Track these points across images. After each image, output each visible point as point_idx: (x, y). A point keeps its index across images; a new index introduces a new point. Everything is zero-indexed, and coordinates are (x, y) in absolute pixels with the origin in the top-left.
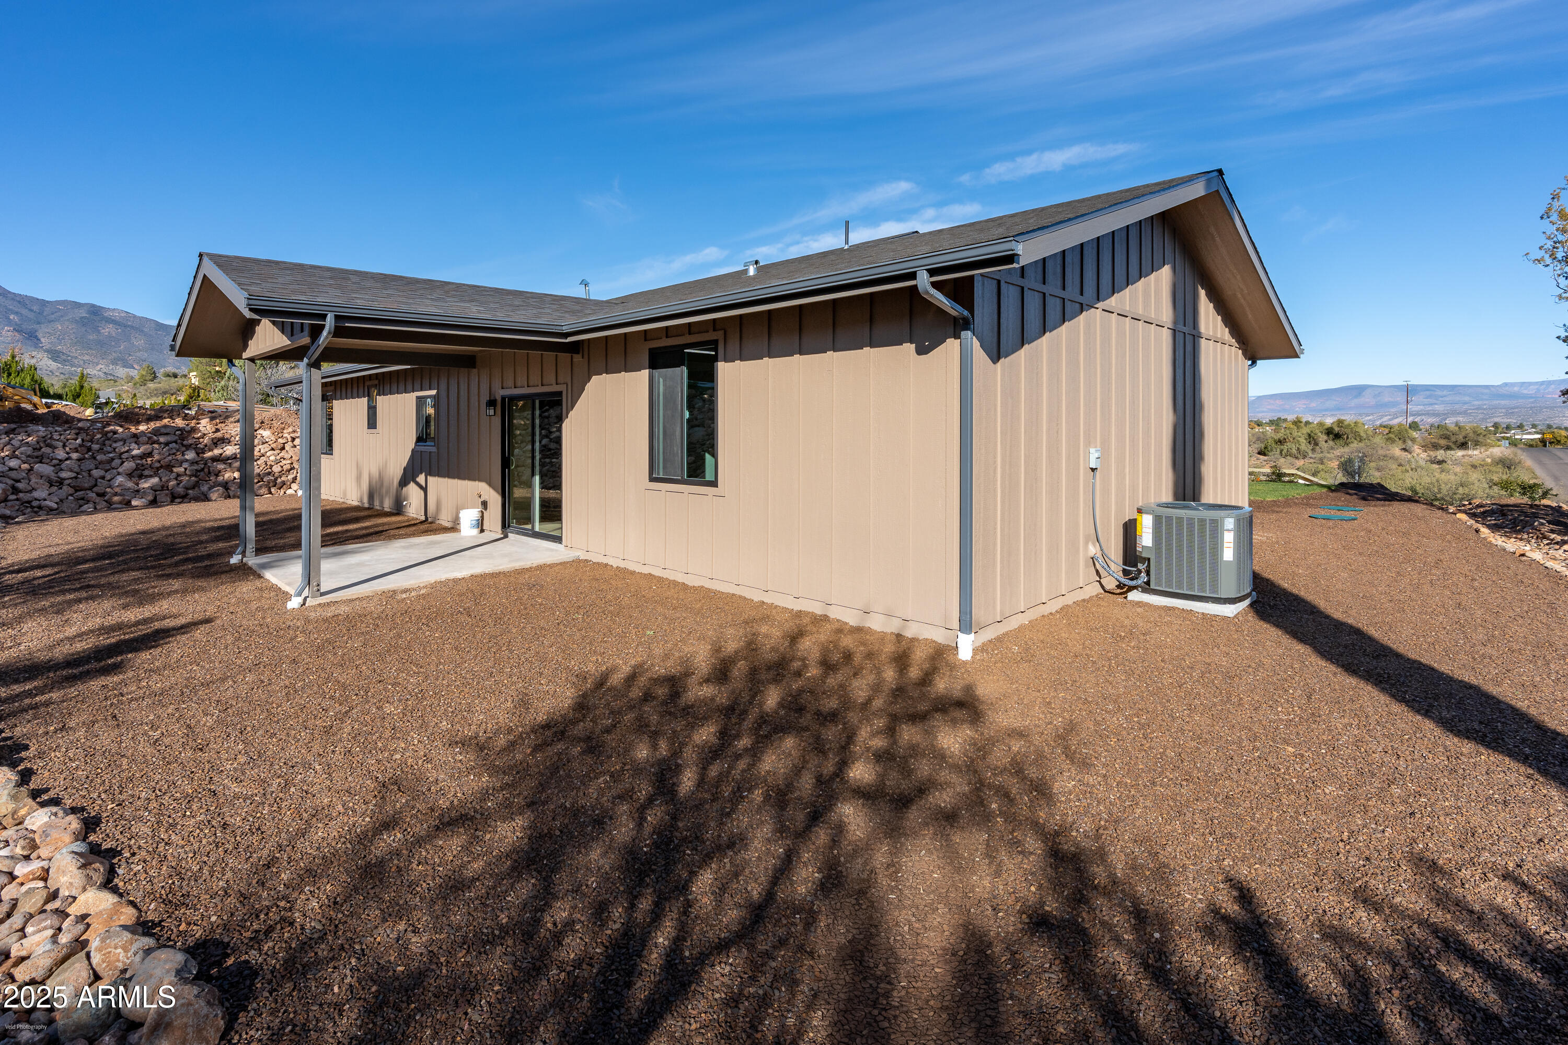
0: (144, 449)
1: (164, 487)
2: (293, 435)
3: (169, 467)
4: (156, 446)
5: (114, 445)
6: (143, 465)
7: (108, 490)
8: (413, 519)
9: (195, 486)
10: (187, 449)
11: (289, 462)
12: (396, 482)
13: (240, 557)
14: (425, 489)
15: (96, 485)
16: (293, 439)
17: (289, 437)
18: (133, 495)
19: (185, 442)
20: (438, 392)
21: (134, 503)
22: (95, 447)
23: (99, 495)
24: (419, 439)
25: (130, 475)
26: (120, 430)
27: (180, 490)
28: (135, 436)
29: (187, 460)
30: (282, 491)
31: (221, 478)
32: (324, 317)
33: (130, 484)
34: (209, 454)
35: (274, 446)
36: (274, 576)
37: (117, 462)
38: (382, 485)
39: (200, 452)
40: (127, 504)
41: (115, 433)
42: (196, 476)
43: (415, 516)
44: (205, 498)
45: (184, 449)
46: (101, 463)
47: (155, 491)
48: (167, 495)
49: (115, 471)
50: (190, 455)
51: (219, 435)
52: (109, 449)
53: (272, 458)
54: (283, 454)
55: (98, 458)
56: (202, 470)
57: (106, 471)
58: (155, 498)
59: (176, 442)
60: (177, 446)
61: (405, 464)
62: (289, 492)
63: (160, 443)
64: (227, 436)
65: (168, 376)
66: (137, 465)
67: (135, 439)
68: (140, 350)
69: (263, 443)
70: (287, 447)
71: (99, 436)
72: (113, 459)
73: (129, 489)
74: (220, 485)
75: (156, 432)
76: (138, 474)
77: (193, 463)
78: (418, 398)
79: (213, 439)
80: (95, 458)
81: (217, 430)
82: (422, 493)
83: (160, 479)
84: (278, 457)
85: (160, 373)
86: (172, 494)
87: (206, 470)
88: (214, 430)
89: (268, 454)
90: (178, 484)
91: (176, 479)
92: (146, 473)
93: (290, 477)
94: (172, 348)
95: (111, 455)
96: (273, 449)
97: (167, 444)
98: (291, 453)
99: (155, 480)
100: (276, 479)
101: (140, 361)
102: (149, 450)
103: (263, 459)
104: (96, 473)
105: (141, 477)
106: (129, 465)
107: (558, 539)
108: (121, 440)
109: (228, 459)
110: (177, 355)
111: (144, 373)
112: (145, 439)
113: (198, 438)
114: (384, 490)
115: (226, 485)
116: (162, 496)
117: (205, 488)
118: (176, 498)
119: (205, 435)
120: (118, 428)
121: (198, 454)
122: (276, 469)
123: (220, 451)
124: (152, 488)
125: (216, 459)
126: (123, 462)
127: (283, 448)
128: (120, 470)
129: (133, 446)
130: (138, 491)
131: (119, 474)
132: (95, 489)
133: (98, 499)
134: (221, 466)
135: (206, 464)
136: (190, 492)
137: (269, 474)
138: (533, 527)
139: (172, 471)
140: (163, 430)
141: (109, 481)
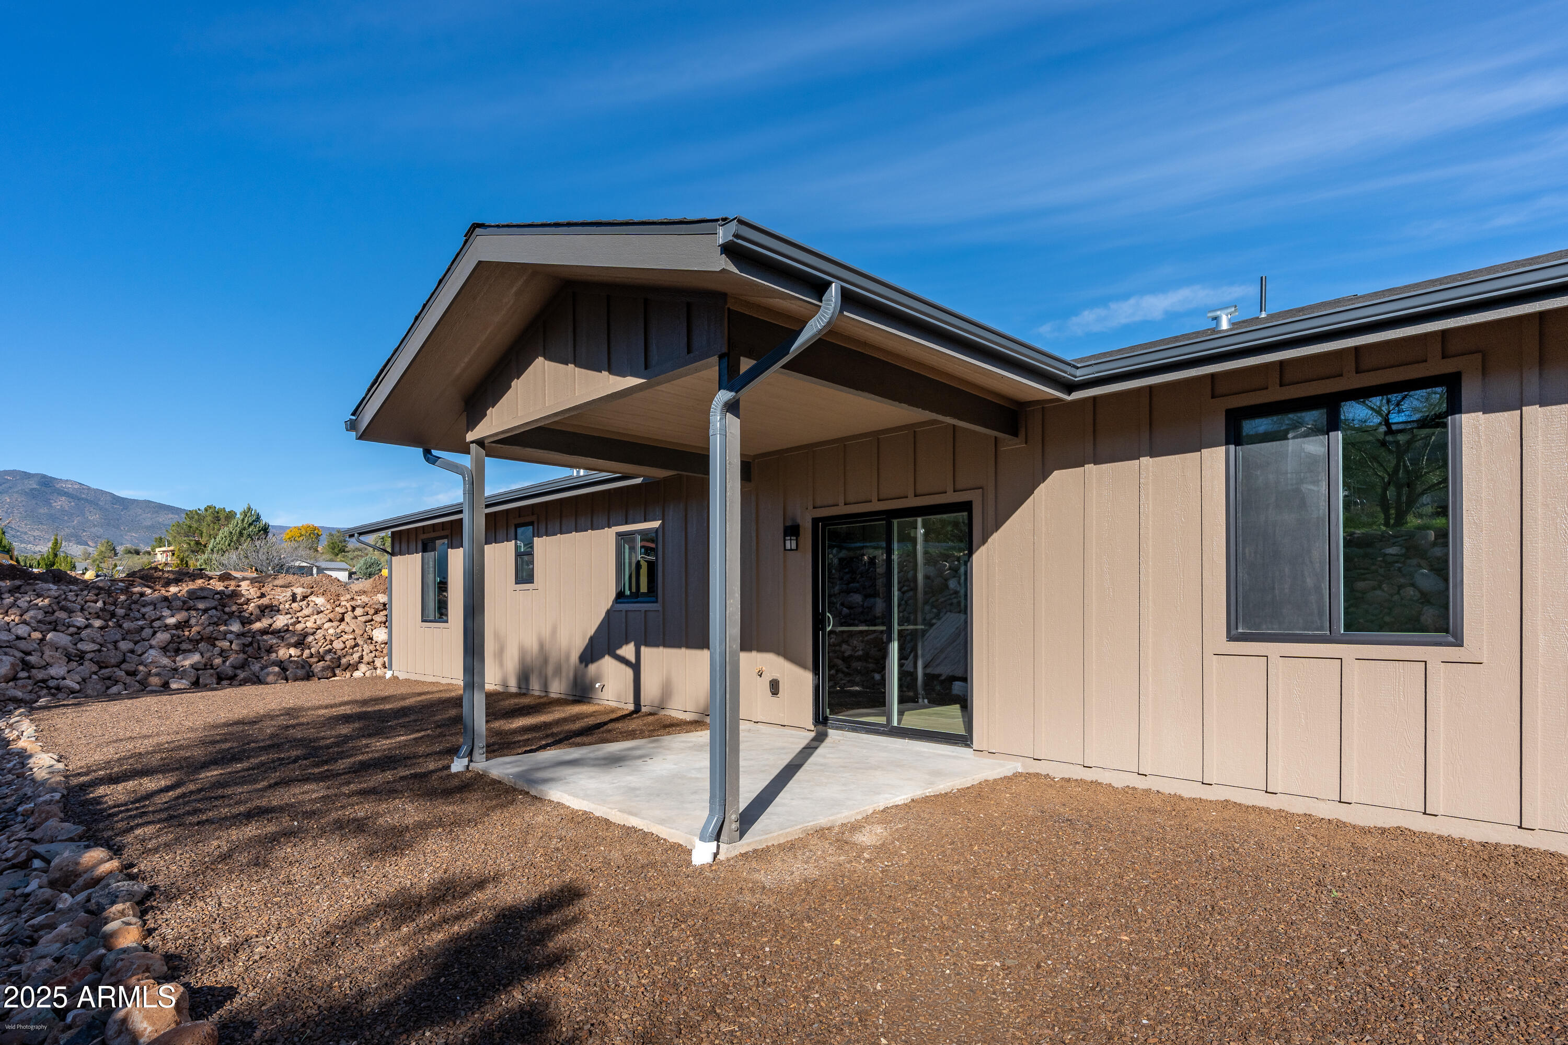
0: (181, 616)
1: (208, 666)
2: (353, 603)
3: (211, 640)
4: (194, 613)
5: (143, 610)
6: (179, 637)
7: (141, 668)
8: (613, 711)
9: (243, 666)
10: (230, 618)
11: (351, 636)
12: (574, 657)
13: (465, 761)
14: (636, 667)
15: (124, 661)
16: (354, 609)
17: (348, 605)
18: (171, 675)
19: (227, 609)
20: (663, 525)
21: (174, 686)
22: (120, 612)
23: (128, 673)
24: (620, 596)
25: (164, 649)
26: (149, 591)
27: (227, 668)
28: (166, 599)
29: (231, 632)
30: (348, 675)
31: (274, 655)
32: (819, 288)
33: (165, 661)
34: (257, 626)
35: (331, 616)
36: (575, 796)
37: (147, 632)
38: (546, 661)
39: (246, 622)
40: (165, 687)
41: (142, 594)
42: (244, 653)
43: (614, 704)
44: (257, 680)
45: (226, 617)
46: (129, 632)
47: (197, 670)
48: (212, 675)
49: (146, 643)
50: (235, 627)
51: (265, 601)
52: (138, 615)
53: (331, 631)
54: (343, 626)
55: (125, 625)
56: (251, 644)
57: (136, 643)
58: (198, 679)
59: (215, 608)
60: (218, 614)
61: (592, 631)
62: (357, 674)
63: (197, 610)
64: (275, 603)
65: (130, 552)
66: (173, 636)
67: (166, 604)
68: (95, 526)
69: (318, 613)
70: (348, 618)
71: (123, 598)
72: (142, 628)
73: (165, 667)
74: (275, 663)
75: (192, 595)
76: (174, 648)
77: (239, 635)
78: (618, 534)
79: (259, 607)
80: (120, 626)
81: (263, 596)
82: (629, 672)
83: (202, 654)
84: (339, 631)
85: (120, 549)
86: (218, 674)
87: (255, 645)
88: (259, 594)
89: (326, 626)
90: (224, 662)
91: (220, 655)
92: (184, 646)
93: (356, 656)
94: (352, 426)
95: (140, 623)
96: (330, 620)
97: (205, 611)
98: (353, 626)
99: (196, 658)
100: (339, 658)
101: (95, 538)
102: (186, 619)
103: (320, 633)
104: (124, 646)
105: (177, 651)
106: (162, 637)
107: (965, 740)
108: (150, 604)
109: (279, 631)
110: (361, 438)
111: (103, 549)
112: (179, 603)
113: (242, 605)
114: (550, 670)
115: (282, 665)
116: (207, 677)
117: (256, 667)
118: (225, 679)
119: (248, 600)
120: (146, 589)
121: (243, 624)
122: (337, 645)
123: (270, 621)
124: (194, 667)
125: (264, 632)
126: (155, 633)
127: (342, 620)
128: (153, 642)
129: (166, 612)
130: (176, 670)
131: (151, 647)
132: (123, 666)
133: (128, 680)
134: (271, 640)
135: (253, 637)
136: (239, 671)
137: (330, 651)
138: (889, 720)
139: (214, 646)
140: (200, 593)
141: (140, 655)
